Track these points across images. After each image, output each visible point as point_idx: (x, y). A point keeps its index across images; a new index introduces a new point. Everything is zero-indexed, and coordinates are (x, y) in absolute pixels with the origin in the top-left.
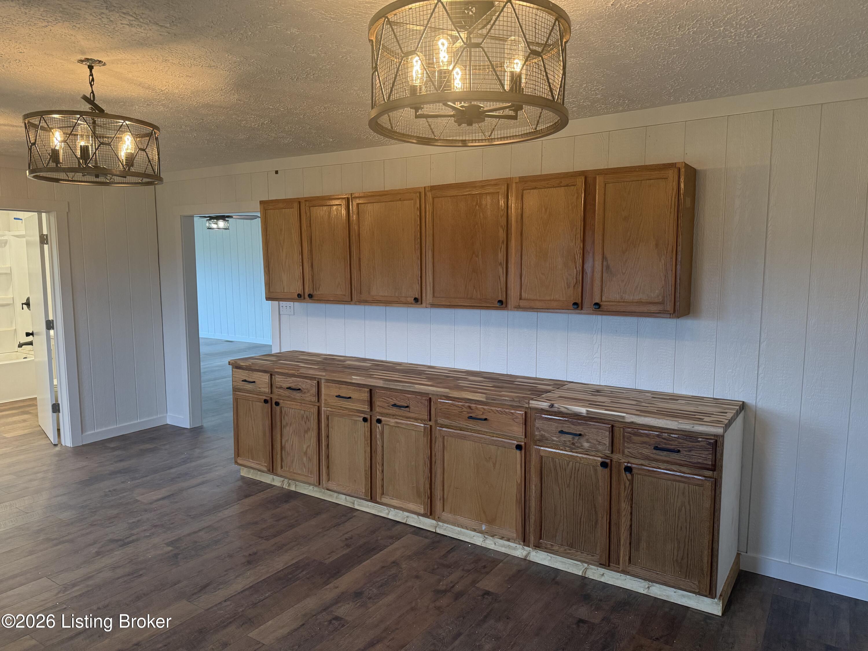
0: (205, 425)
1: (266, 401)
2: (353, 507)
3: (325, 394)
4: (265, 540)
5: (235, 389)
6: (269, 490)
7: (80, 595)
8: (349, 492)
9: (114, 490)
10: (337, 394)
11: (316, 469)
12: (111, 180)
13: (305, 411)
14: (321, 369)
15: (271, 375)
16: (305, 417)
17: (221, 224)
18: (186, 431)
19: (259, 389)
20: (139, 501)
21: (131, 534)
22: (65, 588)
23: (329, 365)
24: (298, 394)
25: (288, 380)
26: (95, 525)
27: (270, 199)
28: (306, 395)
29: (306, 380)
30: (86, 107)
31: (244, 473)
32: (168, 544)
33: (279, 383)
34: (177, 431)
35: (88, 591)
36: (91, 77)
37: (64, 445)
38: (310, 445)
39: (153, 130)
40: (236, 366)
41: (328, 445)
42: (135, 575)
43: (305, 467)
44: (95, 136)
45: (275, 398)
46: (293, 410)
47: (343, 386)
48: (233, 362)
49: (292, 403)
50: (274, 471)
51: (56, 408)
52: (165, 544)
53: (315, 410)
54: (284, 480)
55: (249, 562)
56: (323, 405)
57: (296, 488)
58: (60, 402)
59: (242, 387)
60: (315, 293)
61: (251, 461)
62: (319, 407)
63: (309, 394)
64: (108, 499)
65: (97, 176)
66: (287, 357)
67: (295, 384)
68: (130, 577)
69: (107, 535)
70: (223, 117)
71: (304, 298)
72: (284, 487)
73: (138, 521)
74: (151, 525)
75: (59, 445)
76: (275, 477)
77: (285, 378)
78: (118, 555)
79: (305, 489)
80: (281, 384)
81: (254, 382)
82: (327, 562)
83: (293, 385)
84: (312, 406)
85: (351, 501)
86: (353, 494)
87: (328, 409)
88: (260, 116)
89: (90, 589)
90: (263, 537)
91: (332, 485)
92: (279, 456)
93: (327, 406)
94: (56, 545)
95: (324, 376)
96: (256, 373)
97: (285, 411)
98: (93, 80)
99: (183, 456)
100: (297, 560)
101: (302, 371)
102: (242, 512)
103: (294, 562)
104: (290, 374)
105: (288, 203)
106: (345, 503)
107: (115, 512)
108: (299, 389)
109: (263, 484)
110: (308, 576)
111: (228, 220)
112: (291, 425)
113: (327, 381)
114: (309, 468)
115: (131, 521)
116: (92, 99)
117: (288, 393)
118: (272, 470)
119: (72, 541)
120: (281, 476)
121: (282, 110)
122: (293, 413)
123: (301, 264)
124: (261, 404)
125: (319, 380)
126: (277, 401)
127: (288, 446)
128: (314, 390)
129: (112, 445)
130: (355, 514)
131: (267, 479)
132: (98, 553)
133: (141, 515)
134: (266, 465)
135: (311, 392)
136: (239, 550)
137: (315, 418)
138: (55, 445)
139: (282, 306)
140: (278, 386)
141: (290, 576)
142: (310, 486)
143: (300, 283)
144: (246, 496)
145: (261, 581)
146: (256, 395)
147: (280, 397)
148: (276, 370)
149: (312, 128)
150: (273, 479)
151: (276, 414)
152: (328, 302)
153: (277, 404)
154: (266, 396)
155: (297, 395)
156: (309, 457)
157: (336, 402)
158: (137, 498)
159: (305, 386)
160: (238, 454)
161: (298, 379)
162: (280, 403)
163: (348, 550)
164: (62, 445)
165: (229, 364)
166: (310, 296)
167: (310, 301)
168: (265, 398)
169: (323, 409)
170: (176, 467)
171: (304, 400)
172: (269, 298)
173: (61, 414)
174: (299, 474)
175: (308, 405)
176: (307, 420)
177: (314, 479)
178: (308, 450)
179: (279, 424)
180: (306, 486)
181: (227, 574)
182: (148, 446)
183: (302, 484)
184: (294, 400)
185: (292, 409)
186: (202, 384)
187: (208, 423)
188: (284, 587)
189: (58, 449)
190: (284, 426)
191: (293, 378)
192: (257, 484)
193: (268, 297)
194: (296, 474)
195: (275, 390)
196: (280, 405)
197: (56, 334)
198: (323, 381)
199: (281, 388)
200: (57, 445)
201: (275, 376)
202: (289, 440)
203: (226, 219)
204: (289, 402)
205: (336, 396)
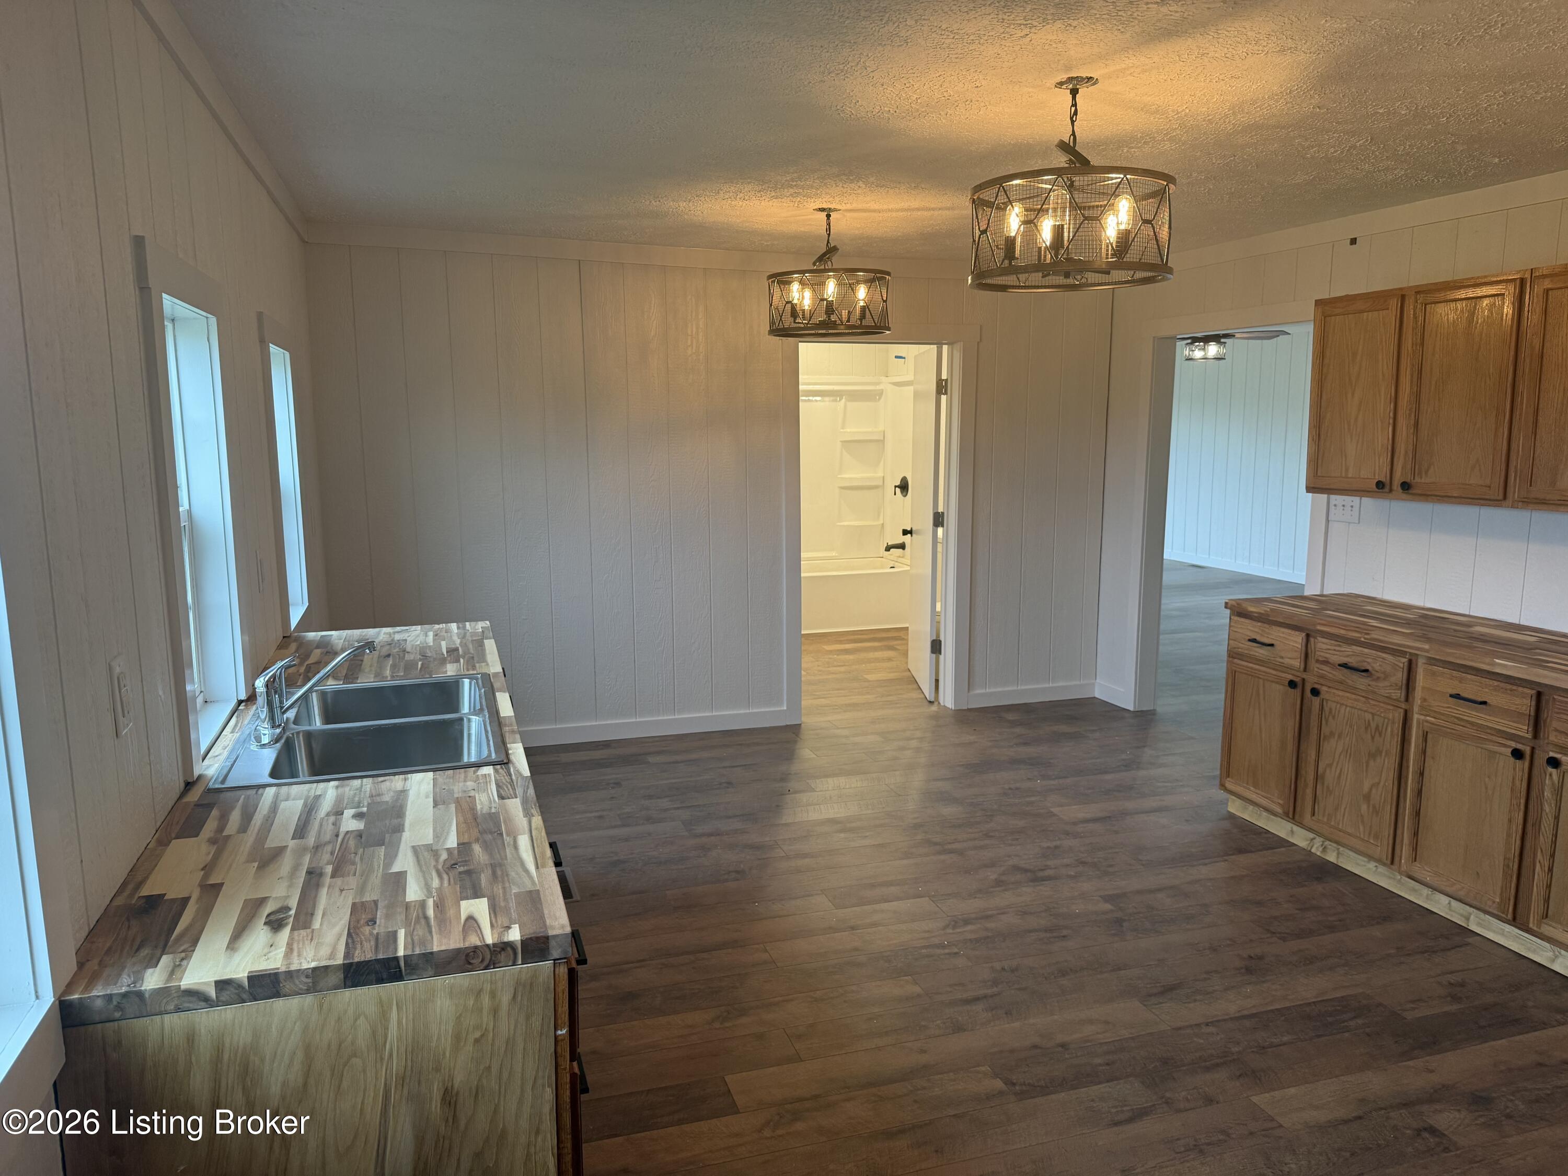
0: (1159, 710)
1: (1292, 684)
2: (1466, 926)
3: (1423, 688)
4: (1278, 938)
5: (1233, 654)
6: (1283, 849)
7: (977, 940)
8: (1461, 894)
9: (1017, 789)
10: (1454, 692)
11: (1387, 832)
12: (1083, 281)
13: (1373, 714)
14: (1418, 636)
15: (1308, 636)
16: (1373, 725)
17: (1213, 349)
18: (1127, 715)
19: (1281, 660)
20: (1055, 815)
21: (1046, 866)
22: (955, 923)
23: (1433, 629)
24: (1362, 680)
25: (1343, 649)
26: (992, 837)
27: (1333, 295)
28: (1381, 684)
29: (1384, 655)
30: (1061, 160)
31: (1235, 807)
32: (1107, 899)
33: (1322, 654)
34: (1110, 712)
35: (988, 937)
36: (1073, 109)
37: (942, 704)
38: (1379, 783)
39: (1167, 185)
40: (1238, 611)
41: (1420, 792)
42: (1055, 934)
43: (1363, 822)
44: (1075, 206)
45: (1311, 681)
46: (1348, 709)
47: (1469, 676)
48: (1234, 603)
49: (1348, 695)
50: (1297, 817)
51: (936, 647)
52: (1100, 896)
53: (1398, 715)
54: (1314, 839)
55: (1249, 971)
56: (1416, 709)
57: (1338, 857)
58: (942, 638)
59: (1246, 652)
60: (1417, 479)
61: (1252, 788)
62: (1406, 712)
63: (1387, 683)
64: (1008, 800)
65: (1067, 275)
66: (1338, 605)
67: (1359, 659)
68: (1048, 935)
69: (1009, 856)
70: (1276, 145)
71: (1391, 490)
72: (1313, 850)
73: (1056, 847)
74: (1077, 860)
75: (936, 703)
76: (1295, 828)
77: (1336, 646)
78: (1027, 894)
79: (1358, 864)
80: (1327, 655)
81: (1272, 645)
82: (1409, 1016)
83: (1352, 661)
84: (1391, 708)
85: (1465, 913)
86: (1468, 900)
87: (1428, 718)
88: (1351, 132)
89: (990, 934)
90: (1274, 933)
91: (1418, 870)
92: (1309, 791)
93: (1424, 713)
94: (939, 853)
95: (1427, 651)
96: (1278, 628)
97: (1331, 709)
98: (1076, 113)
99: (1124, 756)
100: (1345, 994)
101: (1375, 635)
102: (1232, 878)
103: (1339, 994)
104: (1348, 639)
105: (1377, 299)
106: (1447, 913)
107: (1021, 823)
108: (1366, 671)
109: (1271, 836)
110: (1368, 1030)
111: (1225, 343)
112: (1340, 736)
113: (1432, 661)
114: (1371, 827)
115: (1045, 845)
116: (1071, 144)
117: (1340, 674)
118: (1293, 814)
119: (961, 853)
120: (1310, 830)
121: (1403, 112)
122: (1347, 714)
123: (1391, 421)
124: (1281, 687)
125: (1414, 658)
126: (1316, 686)
127: (1330, 777)
128: (1399, 677)
129: (1010, 716)
130: (1470, 940)
131: (1280, 828)
132: (999, 883)
133: (1060, 839)
134: (1281, 802)
135: (1393, 679)
136: (1228, 942)
137: (1396, 731)
138: (930, 702)
139: (1335, 505)
140: (1321, 659)
141: (1330, 1019)
142: (1369, 862)
143: (1385, 460)
144: (1240, 851)
145: (1272, 1011)
146: (1274, 669)
147: (1321, 681)
148: (1319, 628)
149: (1457, 143)
150: (1292, 832)
151: (1310, 711)
152: (1445, 499)
153: (1315, 692)
154: (1293, 675)
155: (1361, 682)
156: (1374, 807)
157: (1448, 707)
158: (1052, 810)
159: (1380, 665)
160: (1227, 769)
161: (1366, 650)
162: (1322, 693)
163: (1454, 1007)
164: (939, 703)
165: (1226, 607)
166: (1406, 486)
167: (1404, 496)
168: (1291, 677)
169: (1416, 716)
170: (1112, 772)
171: (1375, 693)
172: (1314, 488)
173: (942, 657)
174: (1349, 834)
175: (1382, 705)
176: (1377, 734)
177: (1382, 850)
178: (1374, 791)
179: (1314, 731)
180: (1361, 859)
181: (1209, 979)
182: (1064, 728)
183: (1351, 853)
184: (1353, 690)
185: (1346, 706)
186: (1161, 637)
187: (1166, 705)
188: (1319, 1036)
189: (934, 708)
190: (1325, 737)
191: (1354, 647)
192: (1260, 833)
193: (1312, 486)
194: (1344, 832)
195: (1313, 665)
196: (1322, 696)
197: (946, 534)
198: (1421, 661)
199: (1326, 662)
200: (933, 702)
201: (1315, 638)
202: (1335, 764)
203: (1222, 340)
204: (1341, 693)
205: (1451, 696)
